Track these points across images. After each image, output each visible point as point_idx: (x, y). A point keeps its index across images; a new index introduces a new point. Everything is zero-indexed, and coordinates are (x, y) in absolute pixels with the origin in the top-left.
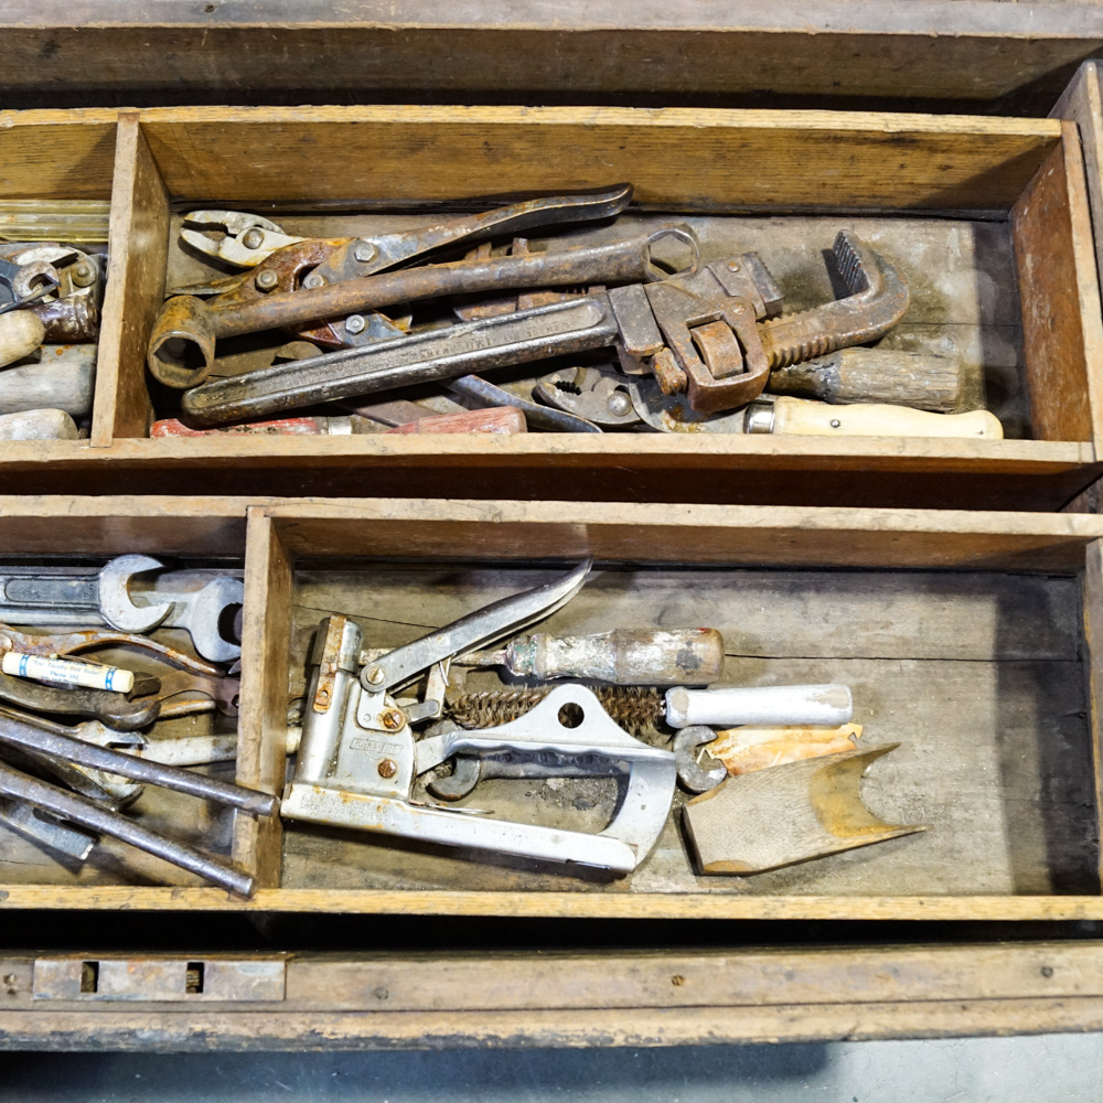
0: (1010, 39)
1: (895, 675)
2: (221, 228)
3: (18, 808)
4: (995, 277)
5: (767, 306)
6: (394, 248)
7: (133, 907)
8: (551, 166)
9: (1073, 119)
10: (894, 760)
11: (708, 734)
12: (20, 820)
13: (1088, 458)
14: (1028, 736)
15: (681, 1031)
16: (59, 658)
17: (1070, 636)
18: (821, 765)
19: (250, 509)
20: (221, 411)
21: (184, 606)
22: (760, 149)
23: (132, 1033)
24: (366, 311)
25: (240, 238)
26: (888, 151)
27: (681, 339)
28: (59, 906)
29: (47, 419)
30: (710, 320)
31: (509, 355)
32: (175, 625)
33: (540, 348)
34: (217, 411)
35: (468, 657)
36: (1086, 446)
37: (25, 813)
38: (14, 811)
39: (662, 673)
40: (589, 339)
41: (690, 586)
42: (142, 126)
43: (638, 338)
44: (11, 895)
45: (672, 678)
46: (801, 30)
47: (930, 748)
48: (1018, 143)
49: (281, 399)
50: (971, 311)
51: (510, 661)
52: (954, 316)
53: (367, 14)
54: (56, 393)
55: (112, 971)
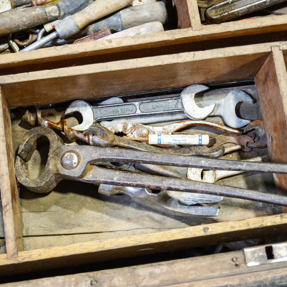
3: (171, 202)
7: (265, 225)
12: (173, 207)
16: (172, 134)
19: (272, 48)
20: (225, 16)
28: (232, 230)
29: (156, 26)
32: (216, 114)
34: (223, 16)
37: (174, 204)
38: (170, 204)
44: (210, 228)
49: (250, 7)
54: (152, 16)
55: (279, 249)
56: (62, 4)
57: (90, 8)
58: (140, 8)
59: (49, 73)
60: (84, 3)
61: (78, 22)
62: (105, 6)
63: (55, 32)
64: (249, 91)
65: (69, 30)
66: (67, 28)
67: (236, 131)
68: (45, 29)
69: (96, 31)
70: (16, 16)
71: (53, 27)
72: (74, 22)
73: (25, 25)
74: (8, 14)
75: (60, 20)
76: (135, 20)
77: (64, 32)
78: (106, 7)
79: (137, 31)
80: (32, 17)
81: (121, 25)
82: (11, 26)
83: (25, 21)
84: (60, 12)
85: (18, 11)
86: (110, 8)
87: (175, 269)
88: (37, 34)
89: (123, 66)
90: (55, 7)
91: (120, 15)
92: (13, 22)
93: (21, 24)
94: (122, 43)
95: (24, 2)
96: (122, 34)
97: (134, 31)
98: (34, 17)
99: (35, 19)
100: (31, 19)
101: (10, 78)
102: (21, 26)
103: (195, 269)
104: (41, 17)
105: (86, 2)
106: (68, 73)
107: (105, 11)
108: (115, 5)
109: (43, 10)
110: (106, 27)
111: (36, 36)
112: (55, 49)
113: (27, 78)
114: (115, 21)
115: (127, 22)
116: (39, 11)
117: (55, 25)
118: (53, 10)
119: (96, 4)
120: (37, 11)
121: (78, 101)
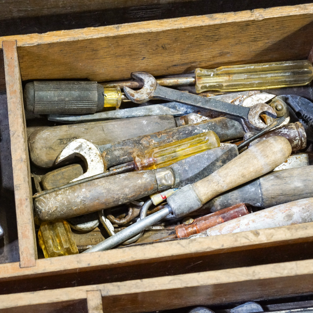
54: (306, 187)
56: (178, 167)
57: (220, 176)
58: (289, 176)
59: (171, 281)
60: (209, 165)
61: (201, 195)
62: (240, 174)
63: (168, 208)
65: (188, 206)
66: (187, 203)
68: (151, 201)
69: (225, 207)
70: (115, 186)
71: (163, 198)
72: (196, 196)
73: (126, 199)
74: (104, 182)
75: (174, 189)
76: (281, 192)
77: (181, 208)
78: (242, 175)
79: (287, 212)
80: (137, 187)
81: (261, 199)
82: (107, 199)
83: (127, 193)
84: (175, 178)
85: (118, 179)
86: (247, 176)
88: (141, 207)
89: (277, 273)
90: (169, 172)
91: (260, 184)
92: (110, 195)
93: (121, 198)
94: (274, 237)
95: (121, 160)
96: (265, 215)
97: (283, 212)
98: (140, 187)
99: (141, 190)
100: (136, 190)
101: (116, 288)
102: (122, 200)
104: (149, 187)
105: (212, 164)
106: (198, 282)
107: (241, 179)
108: (255, 173)
109: (153, 177)
110: (239, 200)
111: (139, 210)
112: (178, 243)
113: (139, 288)
114: (252, 193)
115: (270, 195)
116: (147, 179)
117: (167, 196)
118: (166, 176)
119: (227, 170)
120: (145, 179)
121: (199, 308)
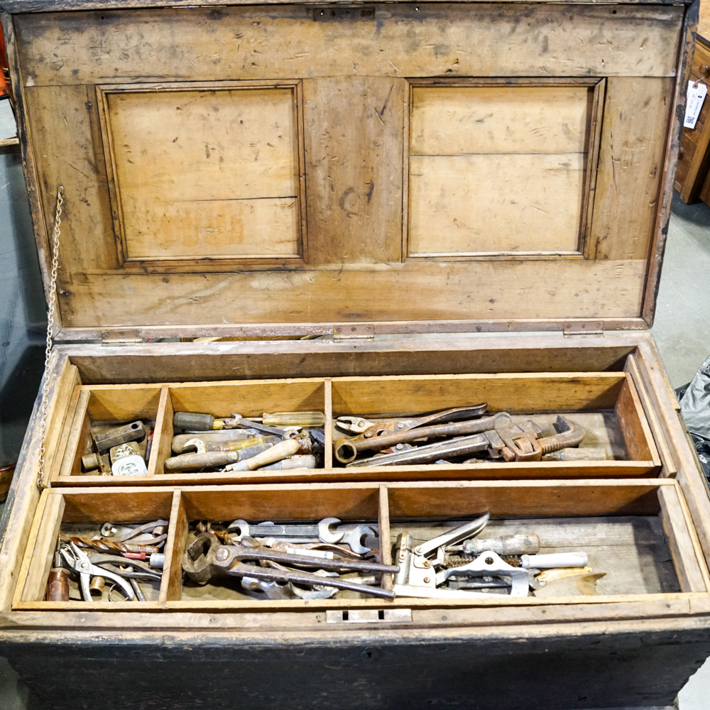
0: (604, 348)
1: (600, 551)
2: (350, 422)
4: (613, 429)
5: (538, 434)
6: (410, 424)
8: (460, 396)
9: (629, 371)
10: (606, 579)
11: (537, 572)
13: (652, 465)
14: (652, 569)
15: (547, 632)
17: (660, 536)
18: (579, 577)
19: (381, 486)
21: (348, 535)
22: (529, 387)
23: (359, 637)
24: (403, 443)
25: (357, 424)
26: (571, 385)
27: (511, 444)
30: (519, 438)
31: (454, 452)
32: (344, 542)
33: (463, 449)
35: (449, 548)
36: (651, 462)
39: (519, 547)
40: (479, 446)
41: (524, 524)
42: (332, 382)
43: (497, 444)
45: (523, 549)
46: (538, 347)
47: (618, 574)
48: (613, 380)
50: (607, 439)
51: (465, 548)
52: (601, 441)
53: (404, 347)
55: (353, 613)
56: (241, 452)
61: (249, 464)
64: (374, 528)
67: (359, 556)
68: (226, 469)
80: (217, 457)
84: (238, 457)
85: (208, 453)
87: (273, 618)
88: (220, 472)
90: (235, 453)
92: (202, 460)
99: (219, 459)
102: (209, 463)
103: (288, 620)
104: (223, 459)
108: (278, 455)
109: (227, 455)
116: (223, 454)
118: (233, 455)
121: (240, 519)
